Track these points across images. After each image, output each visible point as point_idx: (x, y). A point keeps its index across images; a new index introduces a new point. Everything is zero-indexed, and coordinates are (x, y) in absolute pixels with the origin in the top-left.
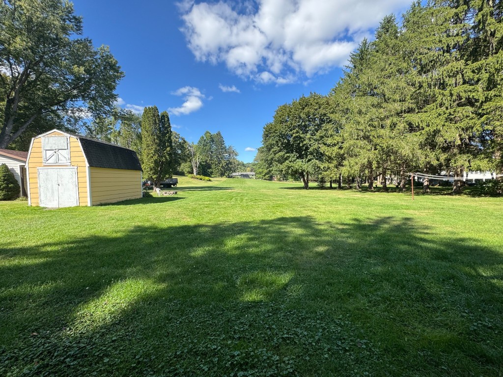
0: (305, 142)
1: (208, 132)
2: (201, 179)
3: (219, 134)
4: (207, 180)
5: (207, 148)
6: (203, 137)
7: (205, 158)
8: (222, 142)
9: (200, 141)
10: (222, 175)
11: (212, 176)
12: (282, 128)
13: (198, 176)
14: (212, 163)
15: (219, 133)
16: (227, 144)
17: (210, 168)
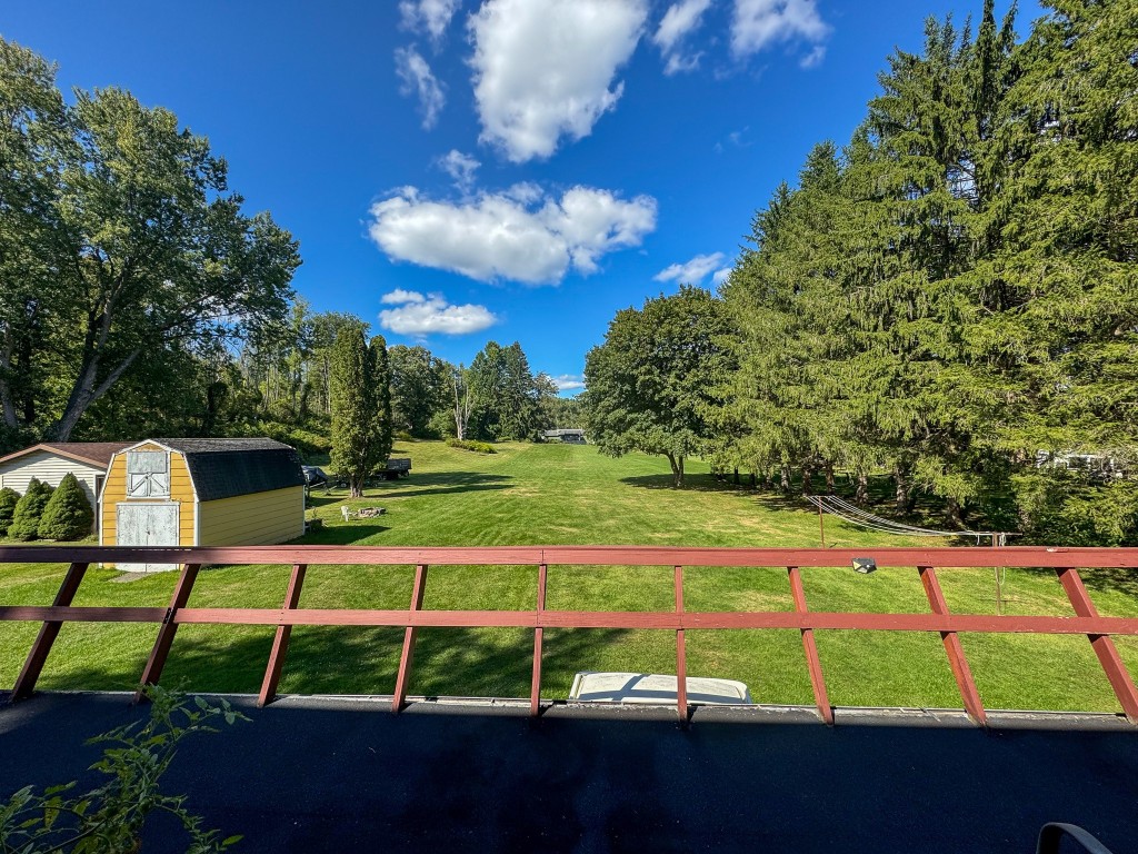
0: (664, 394)
1: (491, 345)
2: (472, 449)
3: (516, 348)
4: (486, 451)
5: (491, 378)
6: (482, 354)
7: (485, 400)
8: (522, 367)
9: (475, 364)
10: (522, 436)
11: (501, 439)
12: (620, 363)
13: (467, 442)
14: (499, 410)
15: (517, 346)
16: (533, 370)
17: (495, 421)
